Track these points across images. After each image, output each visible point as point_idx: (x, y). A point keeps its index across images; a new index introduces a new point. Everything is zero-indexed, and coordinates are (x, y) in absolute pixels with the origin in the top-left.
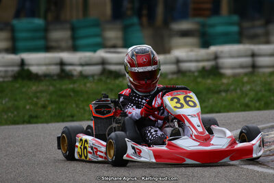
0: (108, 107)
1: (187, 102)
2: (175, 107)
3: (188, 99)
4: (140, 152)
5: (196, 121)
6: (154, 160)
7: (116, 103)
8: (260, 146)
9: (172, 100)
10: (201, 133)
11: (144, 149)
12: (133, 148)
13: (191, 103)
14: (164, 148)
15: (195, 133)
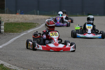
0: (37, 35)
1: (55, 35)
2: (51, 36)
3: (56, 34)
4: (39, 47)
5: (56, 40)
6: (42, 49)
7: (40, 34)
8: (73, 48)
9: (51, 34)
11: (40, 46)
12: (37, 45)
13: (56, 35)
14: (45, 46)
15: (55, 43)
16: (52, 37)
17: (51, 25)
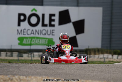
3: (68, 46)
5: (67, 52)
6: (54, 62)
7: (54, 48)
8: (85, 60)
9: (63, 46)
10: (68, 55)
11: (52, 58)
12: (49, 58)
13: (68, 48)
14: (57, 59)
15: (66, 55)
16: (64, 49)
17: (64, 39)
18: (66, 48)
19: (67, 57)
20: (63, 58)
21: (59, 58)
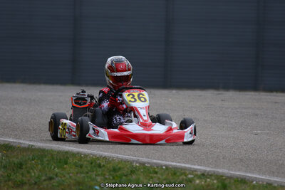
0: (84, 99)
1: (139, 98)
2: (130, 101)
3: (141, 96)
4: (98, 132)
5: (143, 112)
6: (107, 139)
7: (92, 97)
8: (190, 133)
9: (128, 95)
10: (145, 121)
13: (142, 99)
15: (141, 121)
16: (133, 104)
17: (119, 74)
18: (136, 100)
19: (144, 125)
20: (133, 128)
21: (122, 129)
